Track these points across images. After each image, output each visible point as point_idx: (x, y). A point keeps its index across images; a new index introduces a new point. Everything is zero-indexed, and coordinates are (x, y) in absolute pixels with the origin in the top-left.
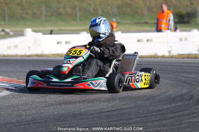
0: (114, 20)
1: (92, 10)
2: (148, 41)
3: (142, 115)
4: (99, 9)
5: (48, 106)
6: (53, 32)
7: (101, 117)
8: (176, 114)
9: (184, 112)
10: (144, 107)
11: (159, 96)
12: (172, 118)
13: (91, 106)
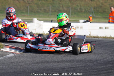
0: (91, 15)
1: (79, 9)
2: (106, 28)
3: (88, 71)
4: (83, 9)
5: (34, 64)
6: (53, 21)
7: (64, 71)
8: (107, 71)
9: (112, 70)
10: (90, 66)
11: (100, 60)
12: (105, 73)
13: (59, 65)
